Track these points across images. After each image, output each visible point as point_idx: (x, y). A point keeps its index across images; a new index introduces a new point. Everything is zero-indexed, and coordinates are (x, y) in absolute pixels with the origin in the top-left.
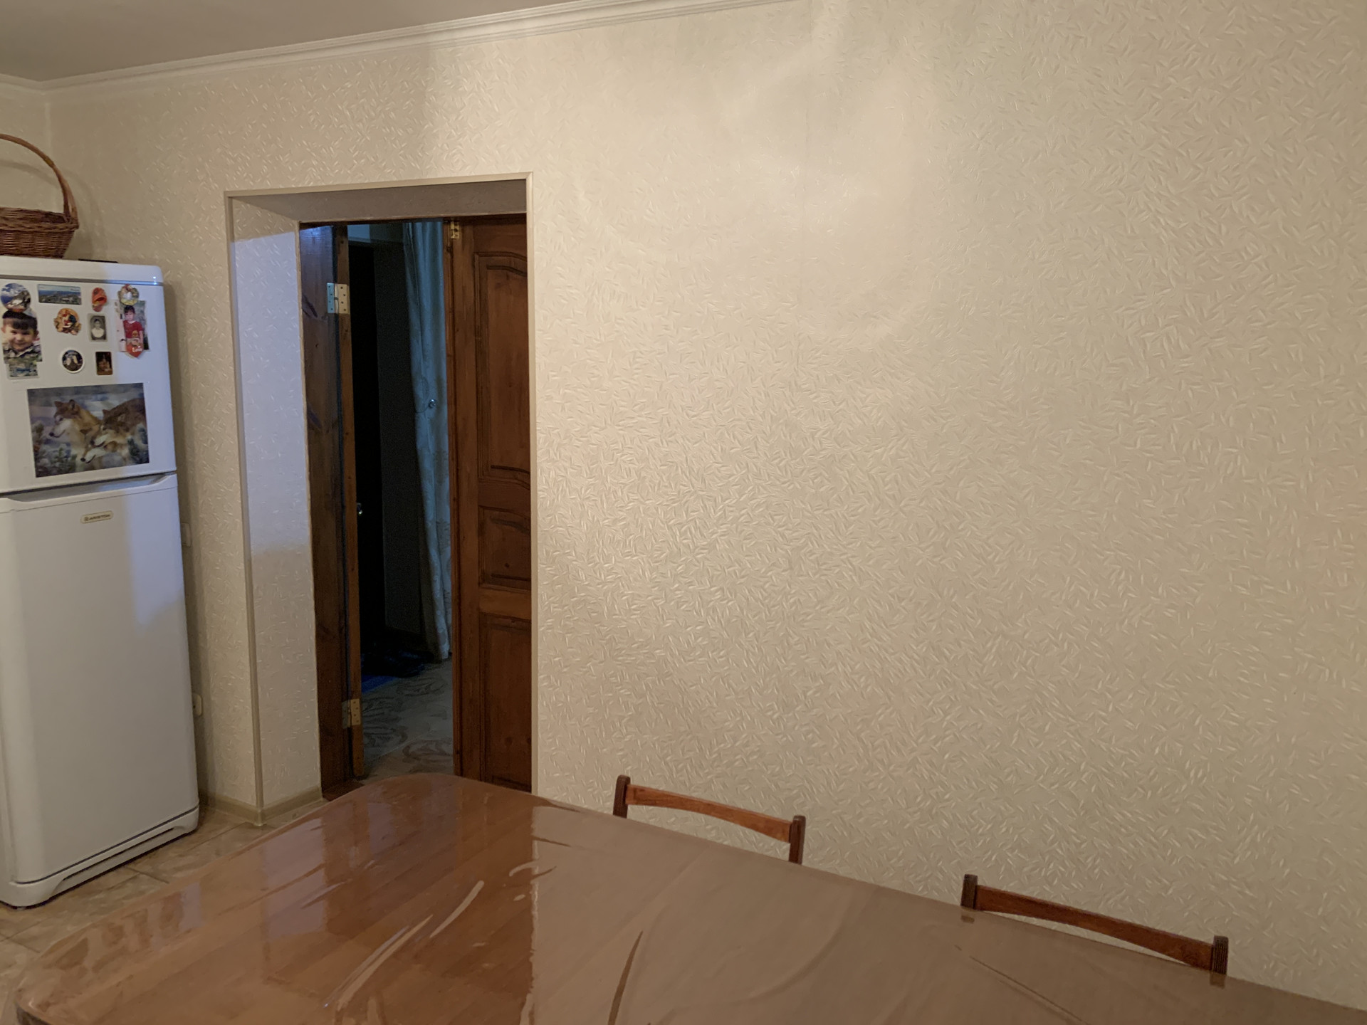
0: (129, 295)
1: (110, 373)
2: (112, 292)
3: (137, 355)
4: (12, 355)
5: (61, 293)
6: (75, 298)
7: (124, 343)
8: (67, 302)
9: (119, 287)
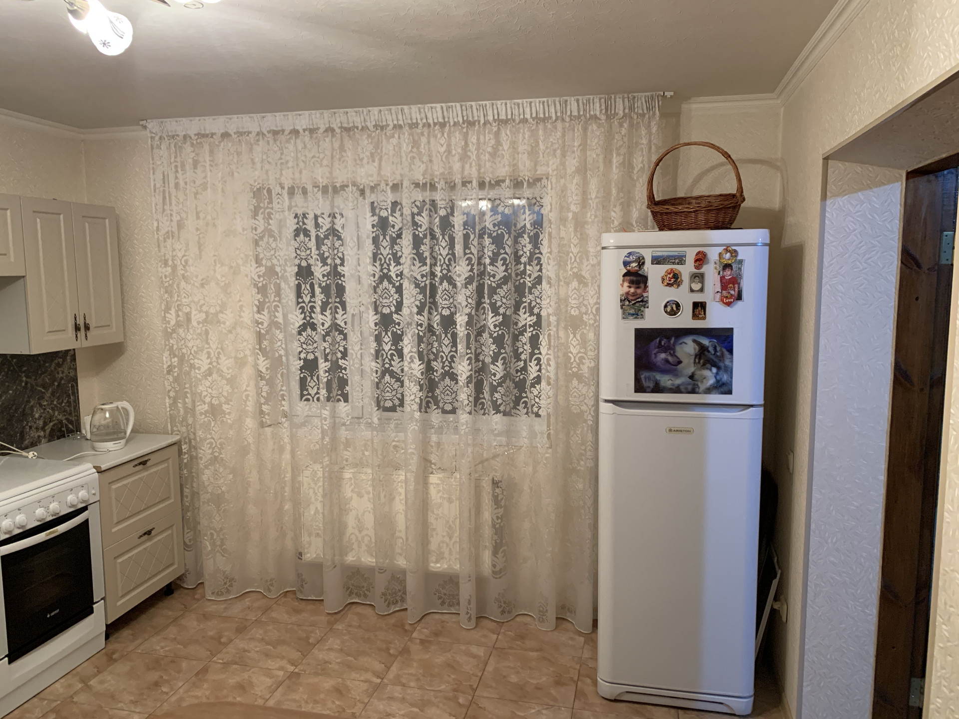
0: (728, 255)
1: (704, 318)
2: (713, 254)
3: (729, 304)
4: (627, 303)
5: (669, 257)
6: (681, 260)
7: (719, 295)
8: (674, 263)
9: (720, 249)
